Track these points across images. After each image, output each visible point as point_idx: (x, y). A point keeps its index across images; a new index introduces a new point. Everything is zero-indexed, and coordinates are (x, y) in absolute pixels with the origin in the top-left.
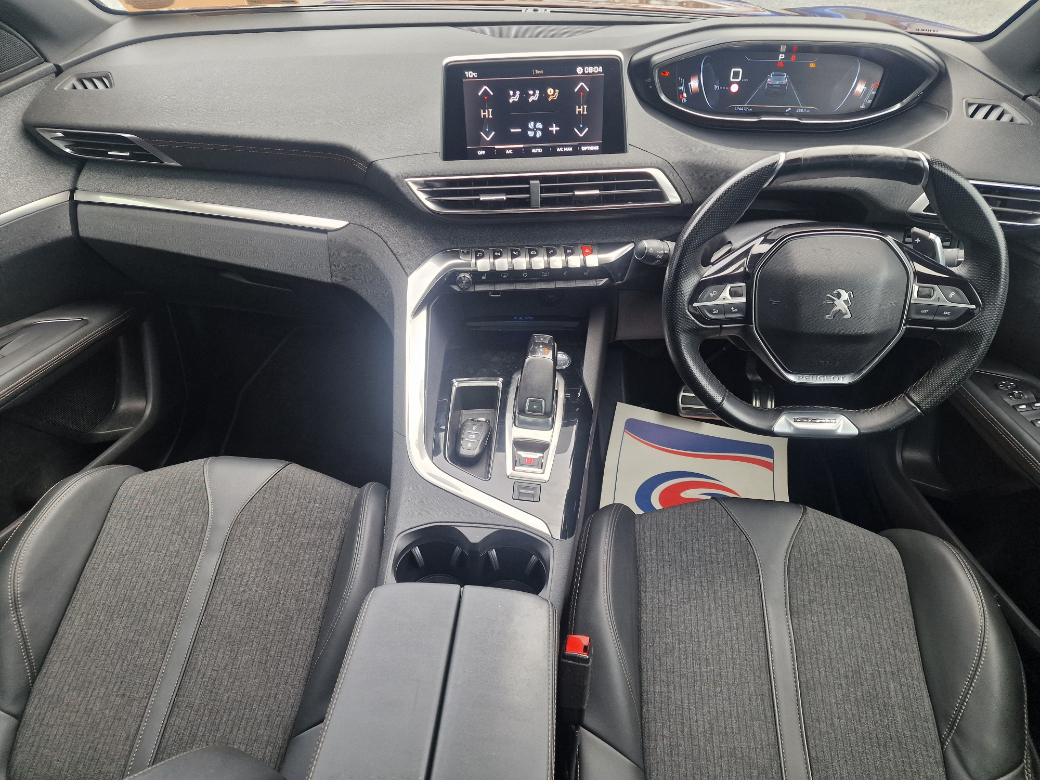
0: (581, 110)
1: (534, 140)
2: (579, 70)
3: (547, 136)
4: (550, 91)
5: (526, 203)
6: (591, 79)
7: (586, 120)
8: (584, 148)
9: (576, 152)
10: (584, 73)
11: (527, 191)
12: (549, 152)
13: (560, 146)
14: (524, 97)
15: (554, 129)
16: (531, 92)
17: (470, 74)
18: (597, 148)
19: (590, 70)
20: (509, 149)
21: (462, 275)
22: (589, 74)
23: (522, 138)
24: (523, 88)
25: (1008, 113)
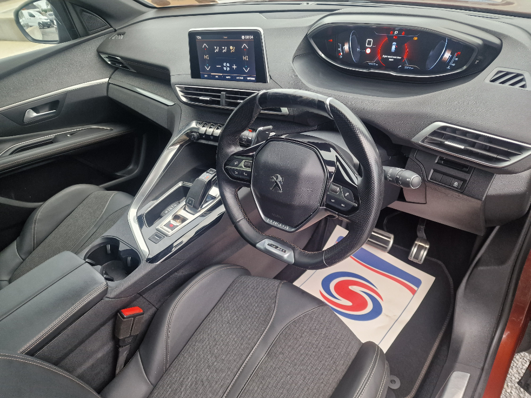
0: (245, 58)
1: (226, 72)
2: (243, 37)
3: (232, 70)
4: (231, 47)
5: (218, 103)
6: (248, 42)
7: (247, 64)
8: (249, 78)
9: (245, 80)
10: (245, 39)
11: (219, 97)
12: (233, 79)
13: (238, 76)
14: (221, 50)
15: (235, 67)
16: (223, 48)
17: (199, 37)
18: (254, 79)
19: (247, 37)
20: (217, 75)
21: (193, 133)
22: (247, 39)
23: (221, 70)
24: (220, 45)
25: (525, 81)
